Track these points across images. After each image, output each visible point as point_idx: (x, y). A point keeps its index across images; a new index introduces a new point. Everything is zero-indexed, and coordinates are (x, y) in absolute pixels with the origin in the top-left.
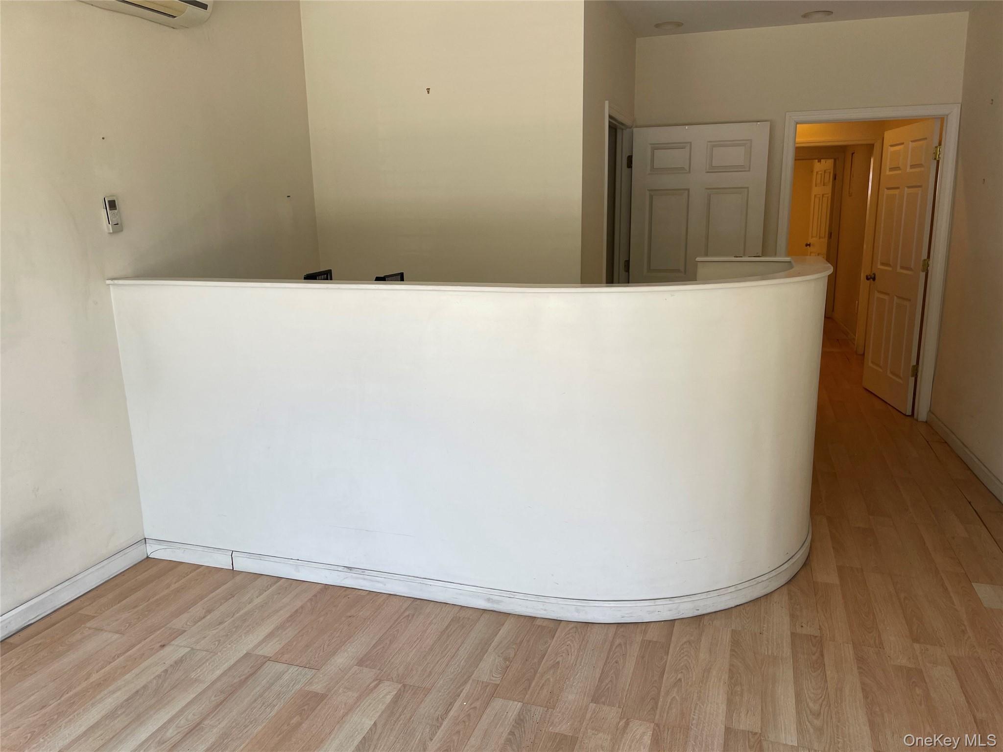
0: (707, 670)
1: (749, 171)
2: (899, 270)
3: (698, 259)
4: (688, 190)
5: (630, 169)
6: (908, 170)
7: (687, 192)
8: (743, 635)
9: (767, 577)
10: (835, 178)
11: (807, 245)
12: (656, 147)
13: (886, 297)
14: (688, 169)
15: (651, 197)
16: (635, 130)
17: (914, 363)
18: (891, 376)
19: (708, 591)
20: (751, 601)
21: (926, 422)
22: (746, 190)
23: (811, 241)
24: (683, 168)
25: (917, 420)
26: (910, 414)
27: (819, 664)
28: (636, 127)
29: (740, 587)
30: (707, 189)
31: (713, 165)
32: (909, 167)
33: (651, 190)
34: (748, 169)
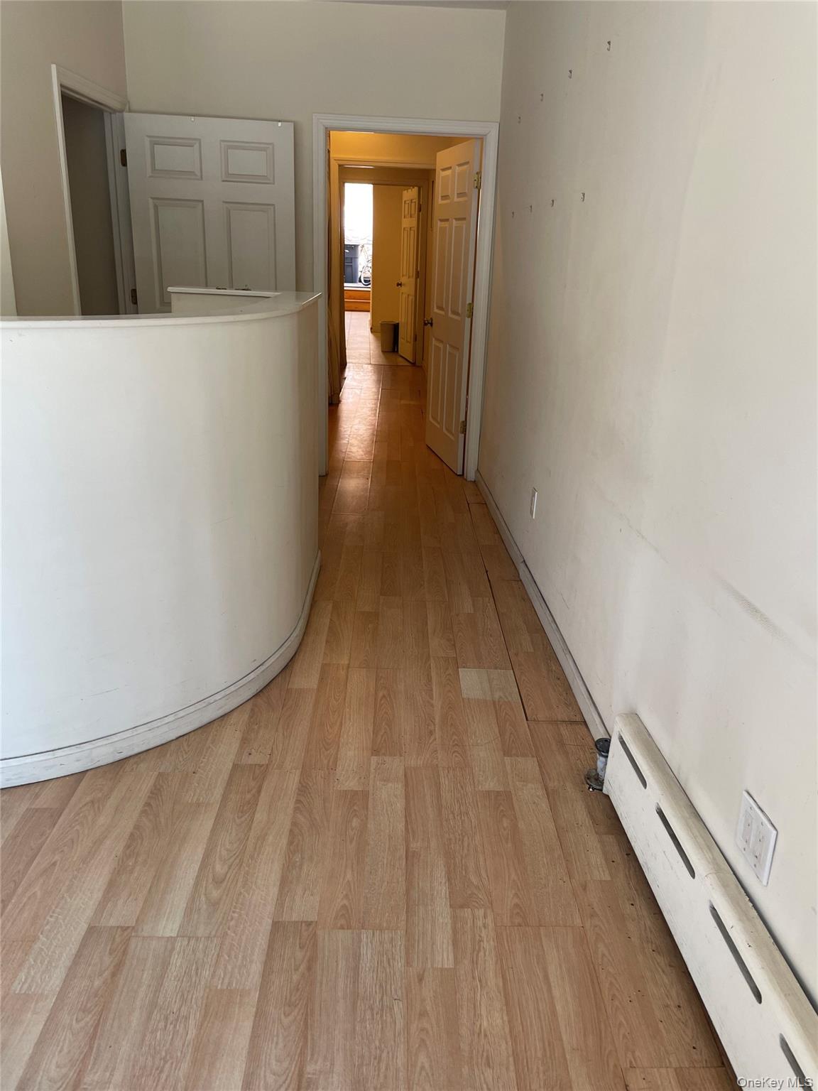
0: (99, 842)
1: (274, 184)
2: (450, 315)
3: (170, 289)
4: (202, 201)
5: (124, 168)
6: (456, 199)
7: (200, 204)
8: (170, 778)
9: (223, 694)
10: (420, 210)
11: (398, 285)
12: (156, 141)
13: (441, 346)
14: (199, 174)
15: (156, 207)
16: (126, 115)
17: (463, 418)
18: (446, 432)
19: (134, 726)
20: (200, 728)
21: (475, 481)
22: (272, 207)
23: (403, 280)
24: (192, 173)
25: (466, 480)
26: (461, 473)
27: (249, 807)
28: (130, 111)
29: (182, 714)
30: (224, 202)
31: (230, 172)
32: (456, 197)
33: (158, 199)
34: (272, 181)
